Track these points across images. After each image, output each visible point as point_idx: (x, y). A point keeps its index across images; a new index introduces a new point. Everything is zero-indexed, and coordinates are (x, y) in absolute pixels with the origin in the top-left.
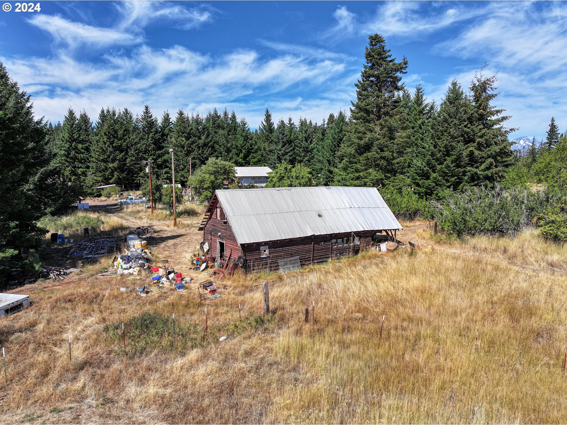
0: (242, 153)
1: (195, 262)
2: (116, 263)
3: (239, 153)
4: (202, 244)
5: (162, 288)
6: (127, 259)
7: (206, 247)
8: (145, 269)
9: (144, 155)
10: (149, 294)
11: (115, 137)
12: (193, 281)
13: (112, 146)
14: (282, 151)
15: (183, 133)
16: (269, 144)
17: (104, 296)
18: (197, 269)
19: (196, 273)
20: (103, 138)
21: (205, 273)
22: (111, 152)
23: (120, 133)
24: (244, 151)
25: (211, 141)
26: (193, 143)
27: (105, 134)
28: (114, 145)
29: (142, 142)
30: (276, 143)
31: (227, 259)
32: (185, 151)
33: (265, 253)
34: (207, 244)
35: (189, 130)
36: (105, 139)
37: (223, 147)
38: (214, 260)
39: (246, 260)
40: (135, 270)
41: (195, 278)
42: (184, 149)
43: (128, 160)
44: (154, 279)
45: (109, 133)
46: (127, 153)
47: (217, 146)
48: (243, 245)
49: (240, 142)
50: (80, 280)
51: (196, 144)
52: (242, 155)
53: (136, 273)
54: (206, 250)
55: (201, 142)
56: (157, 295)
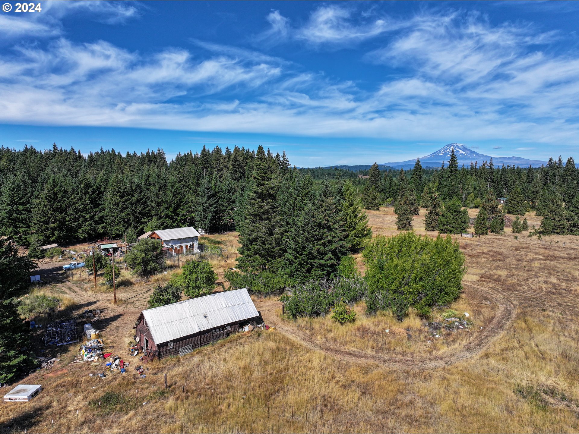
0: (171, 207)
1: (131, 350)
2: (81, 352)
3: (169, 207)
4: (135, 337)
5: (113, 371)
6: (89, 349)
7: (138, 339)
8: (101, 357)
9: (82, 214)
10: (107, 377)
11: (55, 200)
12: (130, 365)
13: (52, 207)
14: (207, 204)
15: (118, 193)
16: (196, 197)
17: (82, 381)
18: (132, 355)
19: (132, 358)
20: (44, 202)
21: (137, 357)
22: (51, 214)
23: (59, 195)
24: (173, 205)
25: (143, 197)
26: (127, 200)
27: (46, 198)
28: (54, 207)
29: (80, 202)
30: (202, 196)
31: (150, 349)
32: (120, 208)
33: (171, 346)
34: (138, 337)
35: (123, 189)
36: (46, 203)
37: (154, 202)
38: (142, 348)
39: (160, 352)
40: (95, 358)
41: (131, 363)
42: (119, 206)
43: (67, 219)
44: (108, 365)
45: (49, 196)
46: (66, 213)
47: (149, 202)
48: (158, 345)
49: (170, 197)
50: (62, 367)
51: (130, 201)
52: (171, 209)
53: (96, 361)
54: (137, 341)
55: (134, 199)
56: (111, 378)
